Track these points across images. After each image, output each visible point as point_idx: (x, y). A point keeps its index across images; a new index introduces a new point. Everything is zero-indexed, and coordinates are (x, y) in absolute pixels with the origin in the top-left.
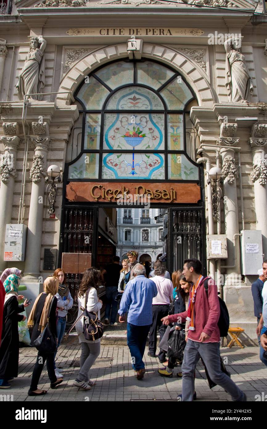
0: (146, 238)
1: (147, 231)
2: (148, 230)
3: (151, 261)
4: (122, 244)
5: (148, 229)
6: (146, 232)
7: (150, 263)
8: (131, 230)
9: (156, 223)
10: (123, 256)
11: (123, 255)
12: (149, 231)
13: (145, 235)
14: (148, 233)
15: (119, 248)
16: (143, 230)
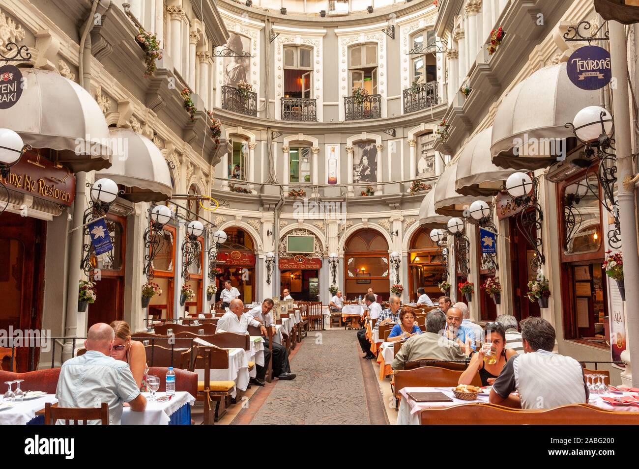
0: (368, 172)
1: (371, 146)
2: (374, 141)
3: (387, 255)
4: (279, 195)
5: (371, 136)
6: (368, 148)
7: (385, 260)
8: (311, 144)
9: (405, 111)
10: (282, 239)
11: (285, 236)
12: (379, 142)
13: (361, 162)
14: (374, 151)
15: (268, 210)
16: (355, 143)
